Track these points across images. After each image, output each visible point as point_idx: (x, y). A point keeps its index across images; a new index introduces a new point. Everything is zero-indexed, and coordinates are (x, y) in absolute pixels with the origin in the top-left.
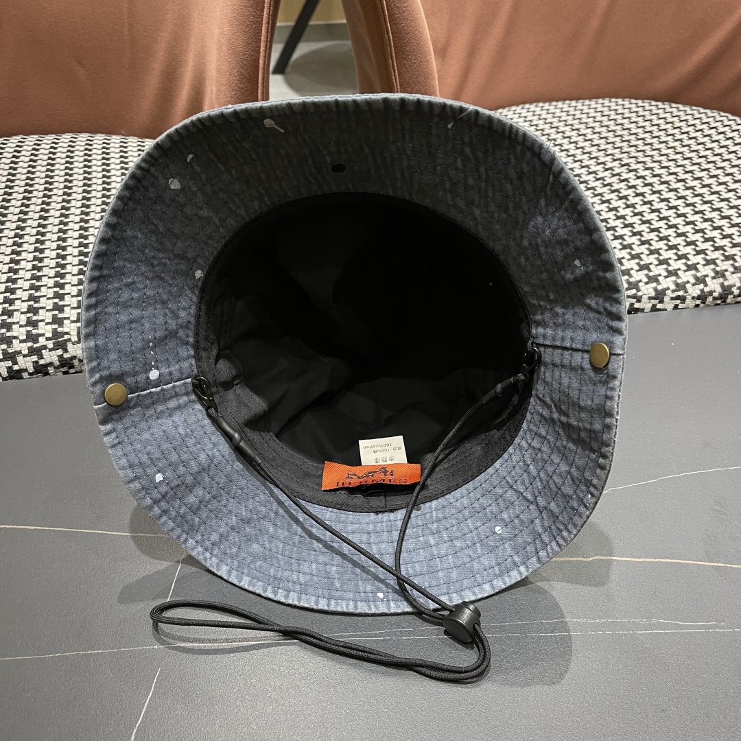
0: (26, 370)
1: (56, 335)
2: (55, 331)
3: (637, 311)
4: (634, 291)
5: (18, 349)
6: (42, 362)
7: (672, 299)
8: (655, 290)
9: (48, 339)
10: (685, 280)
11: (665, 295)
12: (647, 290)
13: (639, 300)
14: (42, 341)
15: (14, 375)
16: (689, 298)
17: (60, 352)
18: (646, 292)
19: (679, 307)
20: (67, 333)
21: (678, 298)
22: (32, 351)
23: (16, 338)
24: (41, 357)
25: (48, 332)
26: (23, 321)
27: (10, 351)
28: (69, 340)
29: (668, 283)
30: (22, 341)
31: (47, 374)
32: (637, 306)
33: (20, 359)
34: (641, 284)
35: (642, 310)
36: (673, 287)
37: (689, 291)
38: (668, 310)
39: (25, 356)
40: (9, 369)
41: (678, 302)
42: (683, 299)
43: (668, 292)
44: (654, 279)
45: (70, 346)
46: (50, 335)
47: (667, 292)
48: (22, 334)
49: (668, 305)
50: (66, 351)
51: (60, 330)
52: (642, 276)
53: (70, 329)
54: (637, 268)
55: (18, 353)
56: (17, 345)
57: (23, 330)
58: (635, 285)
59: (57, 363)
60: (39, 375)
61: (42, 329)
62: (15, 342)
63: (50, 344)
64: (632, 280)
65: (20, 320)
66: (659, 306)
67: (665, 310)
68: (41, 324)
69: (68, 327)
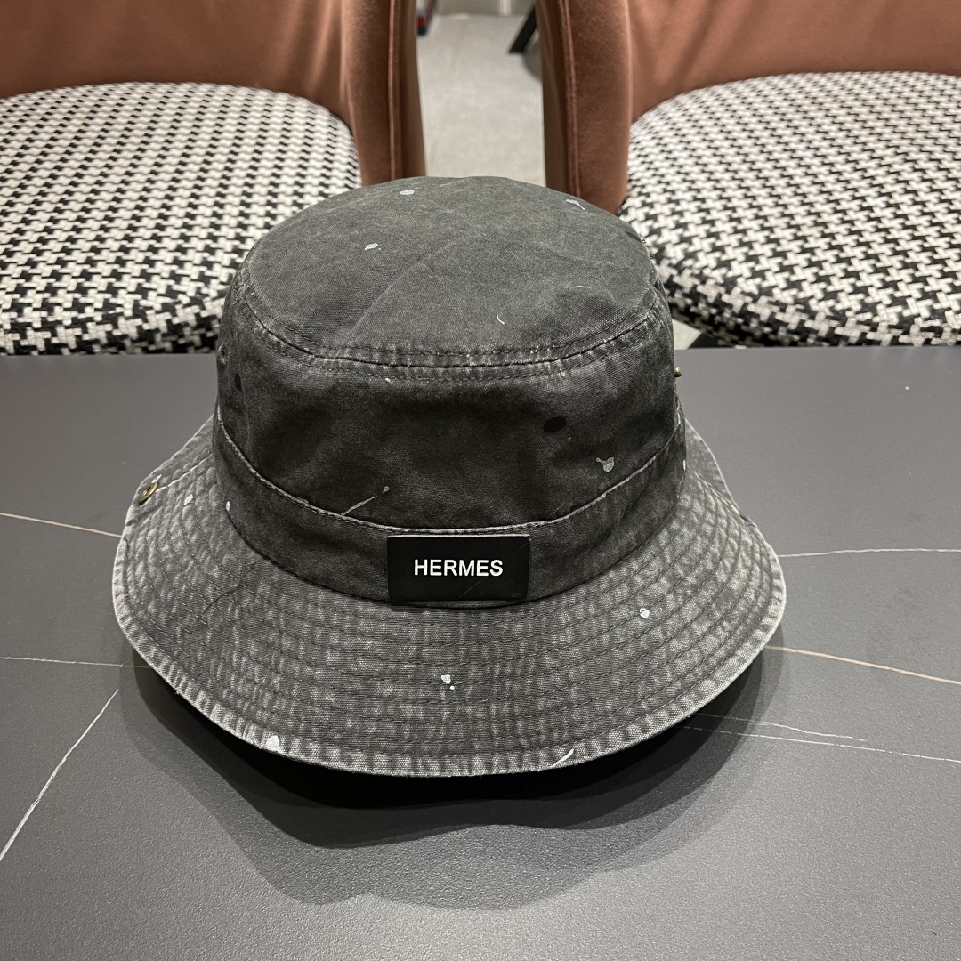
0: (65, 345)
1: (107, 305)
2: (106, 302)
3: (871, 343)
4: (868, 316)
5: (59, 318)
6: (86, 337)
7: (923, 330)
8: (900, 315)
9: (97, 310)
10: (945, 305)
11: (913, 323)
12: (888, 315)
13: (874, 328)
14: (89, 312)
15: (53, 349)
16: (947, 331)
17: (109, 327)
18: (885, 317)
19: (933, 343)
20: (120, 306)
21: (931, 329)
22: (77, 323)
23: (59, 305)
24: (85, 330)
25: (99, 302)
26: (72, 287)
27: (51, 319)
28: (121, 314)
29: (920, 308)
30: (66, 310)
31: (91, 352)
32: (870, 336)
33: (60, 330)
34: (879, 307)
35: (878, 343)
36: (926, 314)
37: (948, 320)
38: (916, 345)
39: (67, 327)
40: (47, 341)
41: (931, 335)
42: (938, 332)
43: (919, 321)
45: (121, 321)
46: (100, 305)
47: (916, 320)
48: (67, 301)
49: (916, 338)
50: (116, 327)
51: (113, 301)
52: (883, 296)
53: (125, 301)
54: (879, 284)
55: (59, 323)
56: (59, 314)
57: (70, 297)
58: (871, 308)
59: (104, 341)
60: (82, 353)
61: (92, 297)
62: (57, 309)
63: (98, 317)
64: (868, 300)
65: (69, 285)
66: (903, 339)
67: (911, 344)
68: (91, 292)
69: (123, 298)
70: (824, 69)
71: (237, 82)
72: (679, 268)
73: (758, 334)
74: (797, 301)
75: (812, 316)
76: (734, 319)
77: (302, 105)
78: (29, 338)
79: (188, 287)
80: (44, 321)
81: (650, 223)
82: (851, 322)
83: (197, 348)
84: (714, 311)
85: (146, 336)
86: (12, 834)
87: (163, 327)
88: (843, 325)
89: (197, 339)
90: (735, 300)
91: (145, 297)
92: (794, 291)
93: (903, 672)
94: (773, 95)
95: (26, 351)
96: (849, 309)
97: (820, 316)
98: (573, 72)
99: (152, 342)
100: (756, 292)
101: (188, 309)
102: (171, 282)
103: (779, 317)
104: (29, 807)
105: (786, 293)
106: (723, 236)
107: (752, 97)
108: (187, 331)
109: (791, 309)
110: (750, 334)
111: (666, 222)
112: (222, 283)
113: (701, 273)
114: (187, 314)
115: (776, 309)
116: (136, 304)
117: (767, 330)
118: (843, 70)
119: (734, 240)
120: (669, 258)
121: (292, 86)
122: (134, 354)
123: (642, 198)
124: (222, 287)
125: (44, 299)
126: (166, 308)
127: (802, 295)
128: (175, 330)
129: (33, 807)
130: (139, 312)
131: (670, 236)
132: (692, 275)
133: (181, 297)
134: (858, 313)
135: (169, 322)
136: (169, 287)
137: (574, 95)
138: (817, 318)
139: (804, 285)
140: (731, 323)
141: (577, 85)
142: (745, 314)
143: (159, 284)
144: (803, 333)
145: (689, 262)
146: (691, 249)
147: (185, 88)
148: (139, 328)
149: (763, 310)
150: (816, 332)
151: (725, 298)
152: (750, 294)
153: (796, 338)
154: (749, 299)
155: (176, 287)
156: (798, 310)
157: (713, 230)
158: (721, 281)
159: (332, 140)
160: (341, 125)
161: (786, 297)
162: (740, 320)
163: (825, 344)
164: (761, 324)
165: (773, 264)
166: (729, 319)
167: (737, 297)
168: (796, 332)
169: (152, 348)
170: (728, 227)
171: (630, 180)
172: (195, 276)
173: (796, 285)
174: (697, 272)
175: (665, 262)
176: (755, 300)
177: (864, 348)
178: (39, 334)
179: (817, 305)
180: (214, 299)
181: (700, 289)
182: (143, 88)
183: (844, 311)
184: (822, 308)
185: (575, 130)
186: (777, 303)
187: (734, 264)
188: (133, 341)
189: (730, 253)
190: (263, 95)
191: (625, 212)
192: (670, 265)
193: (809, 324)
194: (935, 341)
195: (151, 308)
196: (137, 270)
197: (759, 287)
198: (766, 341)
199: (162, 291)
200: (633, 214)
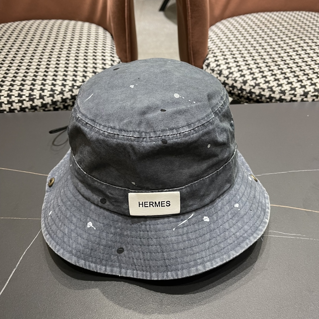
0: (16, 109)
1: (30, 95)
2: (30, 94)
4: (293, 92)
5: (14, 100)
6: (23, 106)
7: (312, 96)
8: (304, 91)
9: (27, 97)
11: (308, 94)
13: (295, 96)
14: (24, 97)
15: (11, 111)
17: (31, 103)
18: (299, 92)
20: (35, 95)
21: (315, 96)
22: (20, 101)
23: (13, 95)
24: (23, 104)
25: (27, 94)
26: (18, 89)
27: (11, 100)
28: (35, 98)
29: (310, 89)
30: (16, 97)
31: (25, 111)
32: (294, 99)
33: (14, 104)
34: (297, 89)
35: (296, 101)
36: (313, 90)
39: (16, 103)
40: (10, 108)
41: (314, 98)
42: (317, 97)
43: (310, 93)
44: (304, 87)
45: (35, 100)
47: (309, 93)
49: (310, 99)
50: (33, 102)
51: (32, 93)
52: (298, 85)
53: (36, 93)
54: (296, 81)
55: (14, 101)
56: (13, 98)
57: (17, 92)
58: (294, 89)
59: (30, 107)
60: (22, 112)
61: (25, 92)
62: (13, 97)
63: (27, 99)
64: (293, 87)
65: (16, 88)
66: (305, 99)
67: (308, 101)
68: (24, 91)
69: (36, 92)
70: (271, 11)
71: (71, 19)
72: (227, 77)
73: (255, 99)
74: (268, 88)
75: (274, 92)
76: (247, 94)
77: (94, 26)
78: (3, 107)
79: (58, 88)
80: (8, 101)
81: (216, 62)
82: (287, 94)
83: (62, 109)
84: (240, 92)
85: (44, 106)
86: (8, 280)
87: (50, 102)
88: (284, 95)
89: (62, 106)
90: (247, 88)
91: (43, 92)
92: (267, 84)
93: (316, 212)
94: (254, 19)
95: (2, 112)
96: (286, 90)
97: (277, 92)
98: (189, 11)
99: (46, 107)
100: (254, 85)
101: (59, 96)
102: (52, 87)
103: (263, 93)
104: (13, 270)
105: (264, 85)
106: (242, 66)
107: (247, 20)
108: (58, 103)
109: (266, 90)
110: (252, 99)
111: (222, 62)
112: (70, 87)
113: (235, 79)
114: (58, 97)
115: (261, 90)
116: (40, 94)
117: (258, 98)
118: (277, 11)
119: (246, 67)
120: (224, 74)
121: (90, 20)
122: (40, 111)
123: (213, 54)
124: (70, 88)
125: (8, 94)
126: (51, 95)
127: (270, 86)
128: (54, 103)
129: (14, 270)
130: (41, 97)
131: (223, 67)
132: (232, 80)
133: (56, 92)
134: (290, 91)
135: (52, 100)
136: (52, 88)
137: (190, 18)
138: (275, 93)
139: (271, 82)
140: (246, 96)
141: (191, 15)
142: (251, 93)
143: (48, 87)
144: (271, 98)
145: (231, 75)
146: (231, 71)
147: (52, 21)
148: (42, 103)
149: (257, 91)
150: (275, 98)
151: (244, 87)
152: (252, 86)
153: (268, 100)
154: (252, 87)
155: (54, 88)
156: (269, 91)
157: (238, 64)
158: (242, 81)
159: (105, 37)
160: (107, 33)
161: (265, 86)
162: (249, 95)
163: (278, 102)
164: (257, 96)
165: (260, 75)
166: (245, 94)
167: (248, 87)
168: (268, 98)
169: (46, 109)
170: (243, 63)
171: (208, 49)
172: (61, 84)
173: (268, 82)
174: (233, 79)
175: (222, 76)
176: (254, 87)
177: (292, 103)
178: (7, 106)
179: (275, 88)
180: (67, 92)
181: (235, 84)
182: (38, 22)
183: (285, 90)
184: (277, 89)
185: (191, 31)
186: (261, 88)
187: (246, 76)
188: (40, 107)
189: (244, 72)
190: (80, 23)
191: (208, 59)
192: (224, 77)
193: (273, 95)
194: (316, 100)
195: (46, 96)
196: (40, 83)
197: (255, 83)
198: (258, 101)
199: (49, 90)
200: (210, 60)
